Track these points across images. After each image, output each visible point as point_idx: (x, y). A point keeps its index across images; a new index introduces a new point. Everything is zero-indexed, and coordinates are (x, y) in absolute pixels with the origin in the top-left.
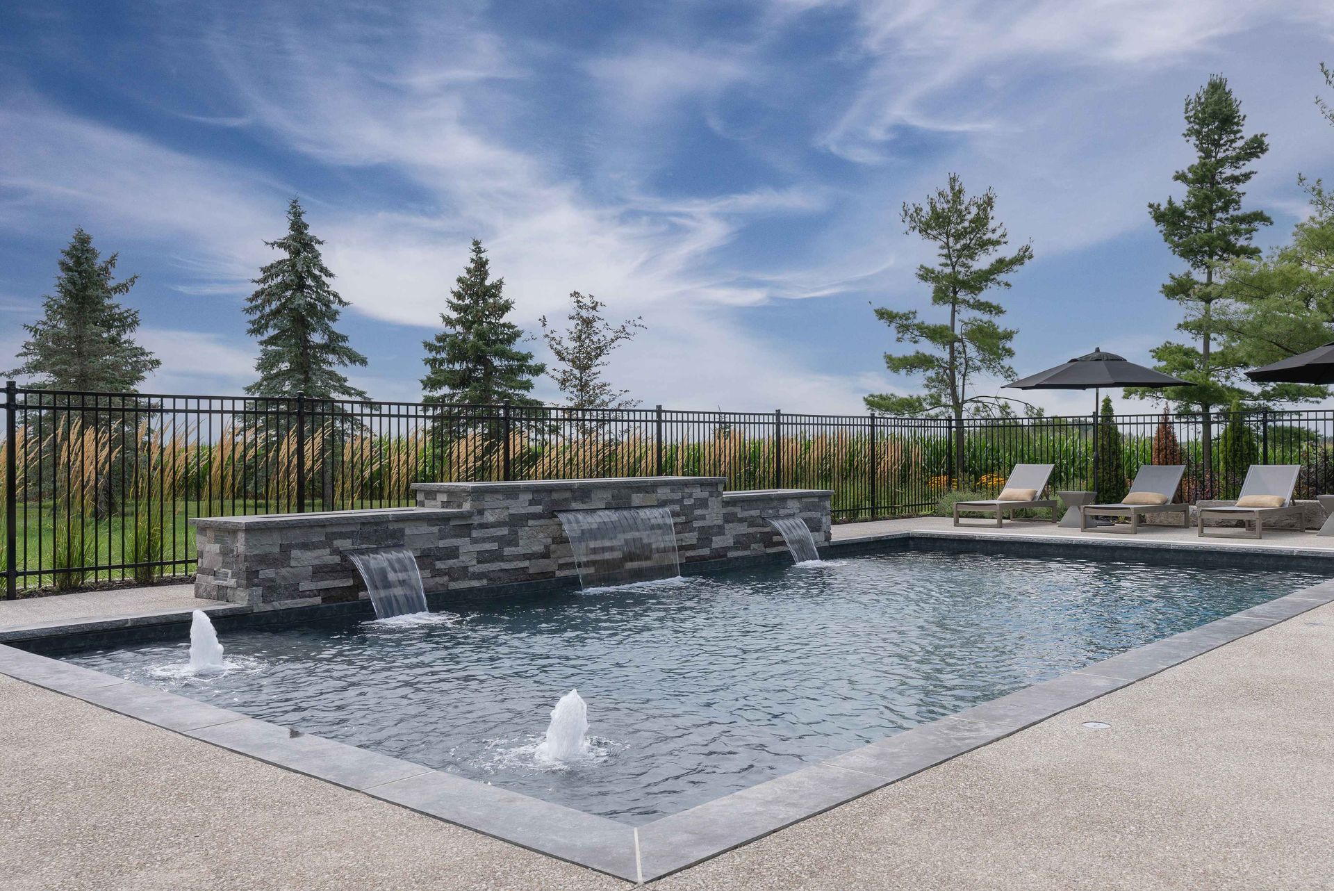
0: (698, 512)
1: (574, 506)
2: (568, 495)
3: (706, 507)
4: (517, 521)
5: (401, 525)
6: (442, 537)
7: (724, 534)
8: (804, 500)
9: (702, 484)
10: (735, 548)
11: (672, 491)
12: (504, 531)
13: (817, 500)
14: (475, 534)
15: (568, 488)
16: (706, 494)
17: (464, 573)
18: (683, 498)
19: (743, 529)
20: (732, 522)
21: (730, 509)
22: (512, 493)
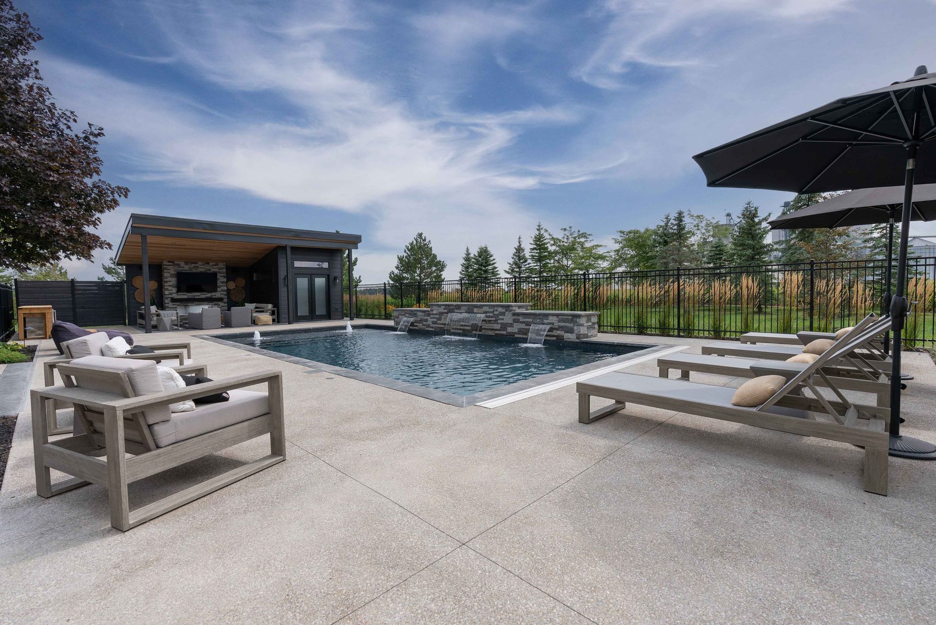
0: (500, 317)
1: (456, 311)
2: (453, 307)
3: (504, 315)
4: (441, 314)
5: (416, 312)
6: (425, 316)
7: (513, 327)
8: (560, 317)
9: (502, 306)
10: (519, 334)
11: (489, 308)
12: (438, 316)
13: (571, 317)
14: (431, 316)
15: (452, 305)
16: (504, 311)
17: (429, 326)
18: (494, 311)
19: (523, 326)
20: (517, 322)
21: (516, 317)
22: (439, 306)
